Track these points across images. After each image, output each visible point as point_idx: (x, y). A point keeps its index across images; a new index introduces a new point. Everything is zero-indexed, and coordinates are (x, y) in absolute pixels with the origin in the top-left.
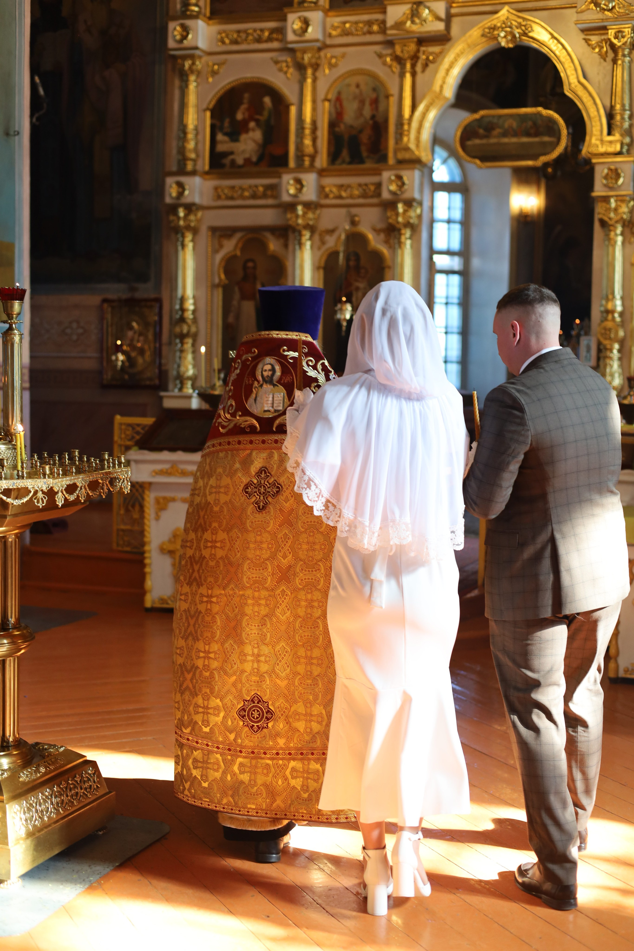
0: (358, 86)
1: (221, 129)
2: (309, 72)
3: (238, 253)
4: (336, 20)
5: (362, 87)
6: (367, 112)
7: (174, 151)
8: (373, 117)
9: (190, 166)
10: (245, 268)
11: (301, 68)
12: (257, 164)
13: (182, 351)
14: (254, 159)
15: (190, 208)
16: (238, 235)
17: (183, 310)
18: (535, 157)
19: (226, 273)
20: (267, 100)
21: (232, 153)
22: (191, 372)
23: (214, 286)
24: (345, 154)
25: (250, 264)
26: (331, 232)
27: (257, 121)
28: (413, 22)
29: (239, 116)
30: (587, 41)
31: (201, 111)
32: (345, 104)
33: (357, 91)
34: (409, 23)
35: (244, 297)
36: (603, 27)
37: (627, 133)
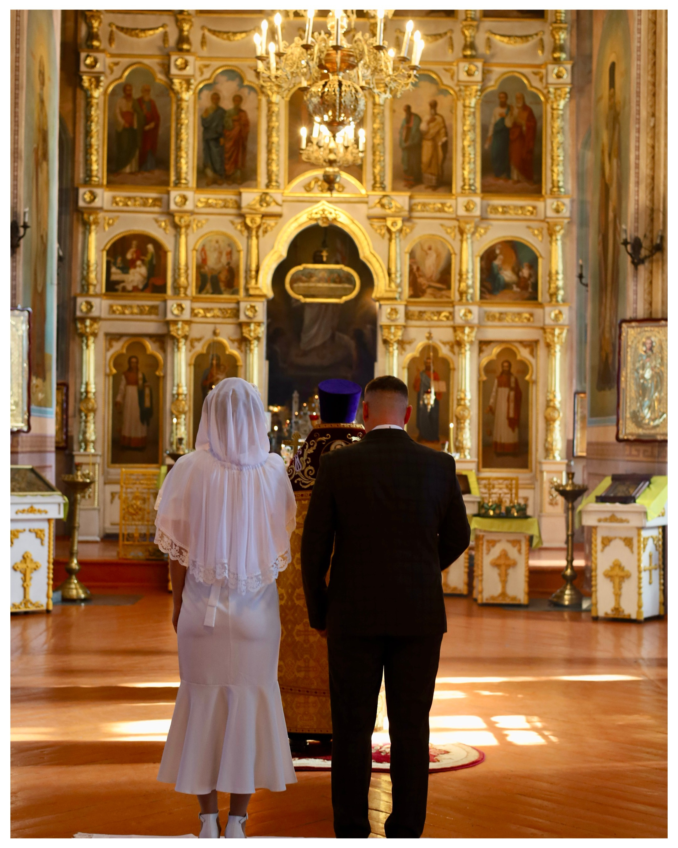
0: (217, 242)
1: (115, 264)
2: (183, 230)
3: (124, 351)
4: (203, 197)
5: (220, 242)
6: (224, 260)
7: (79, 278)
8: (228, 264)
9: (92, 290)
10: (130, 362)
11: (177, 227)
12: (143, 290)
13: (86, 422)
14: (141, 287)
15: (95, 320)
16: (124, 339)
17: (87, 392)
18: (340, 297)
19: (115, 366)
20: (150, 247)
21: (123, 282)
22: (93, 438)
23: (107, 375)
24: (209, 286)
25: (134, 360)
26: (199, 340)
27: (143, 261)
28: (262, 206)
29: (129, 256)
30: (371, 225)
31: (99, 251)
32: (208, 253)
33: (217, 245)
34: (258, 206)
35: (129, 383)
36: (383, 218)
37: (399, 286)
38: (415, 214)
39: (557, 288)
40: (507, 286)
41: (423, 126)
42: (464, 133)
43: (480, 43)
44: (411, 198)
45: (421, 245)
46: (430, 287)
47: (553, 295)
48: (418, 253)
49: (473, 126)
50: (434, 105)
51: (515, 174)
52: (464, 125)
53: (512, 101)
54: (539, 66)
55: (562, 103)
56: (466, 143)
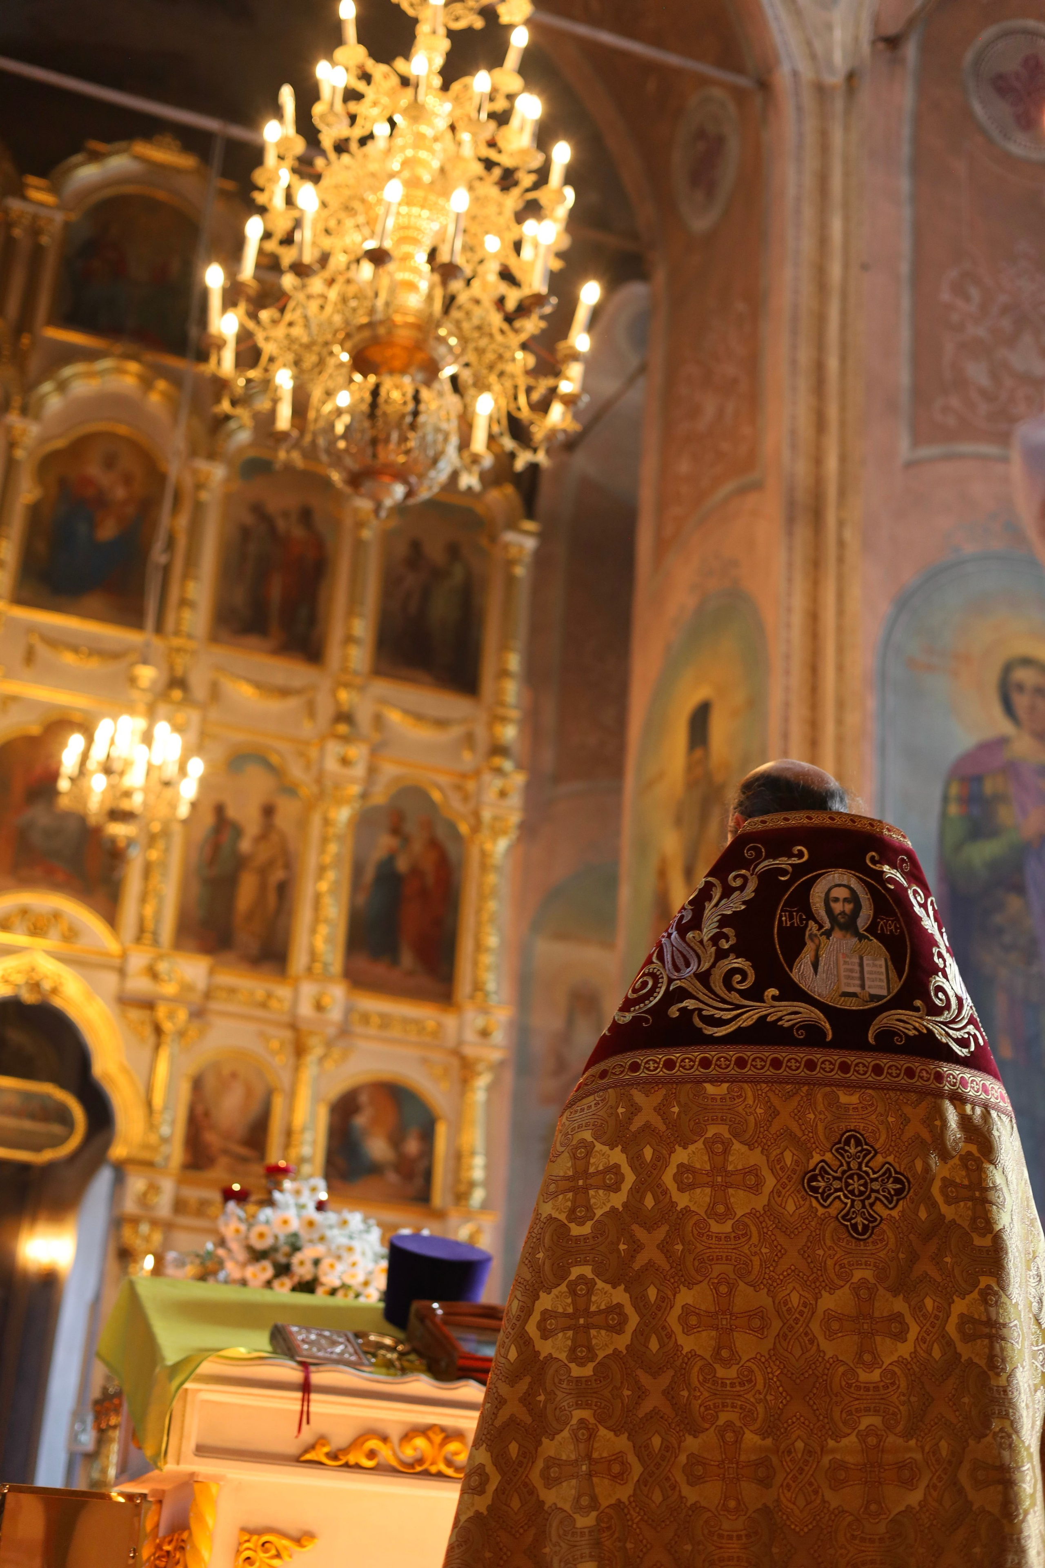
18: (38, 1150)
36: (148, 1005)
37: (165, 1140)
38: (214, 1006)
39: (472, 1185)
40: (374, 1169)
41: (245, 845)
42: (322, 869)
43: (364, 717)
44: (211, 972)
45: (216, 1066)
46: (226, 1152)
47: (461, 1196)
48: (210, 1083)
49: (338, 859)
50: (268, 811)
51: (407, 959)
52: (322, 851)
53: (411, 827)
54: (464, 776)
55: (501, 845)
56: (324, 886)
